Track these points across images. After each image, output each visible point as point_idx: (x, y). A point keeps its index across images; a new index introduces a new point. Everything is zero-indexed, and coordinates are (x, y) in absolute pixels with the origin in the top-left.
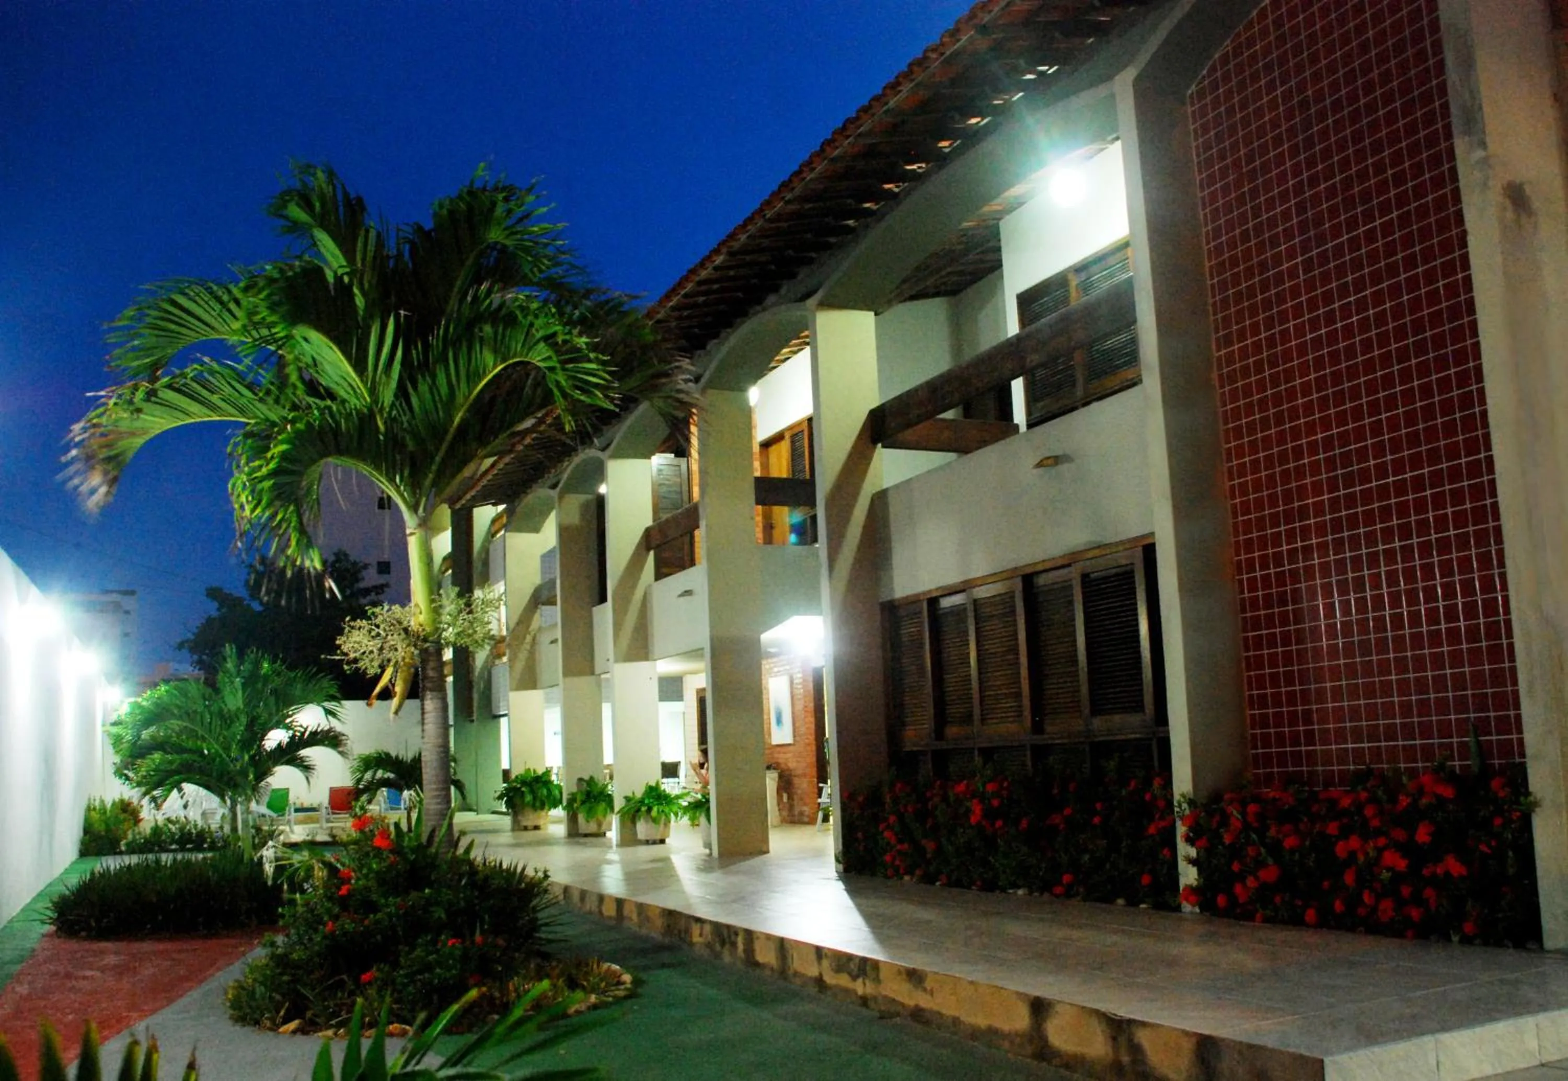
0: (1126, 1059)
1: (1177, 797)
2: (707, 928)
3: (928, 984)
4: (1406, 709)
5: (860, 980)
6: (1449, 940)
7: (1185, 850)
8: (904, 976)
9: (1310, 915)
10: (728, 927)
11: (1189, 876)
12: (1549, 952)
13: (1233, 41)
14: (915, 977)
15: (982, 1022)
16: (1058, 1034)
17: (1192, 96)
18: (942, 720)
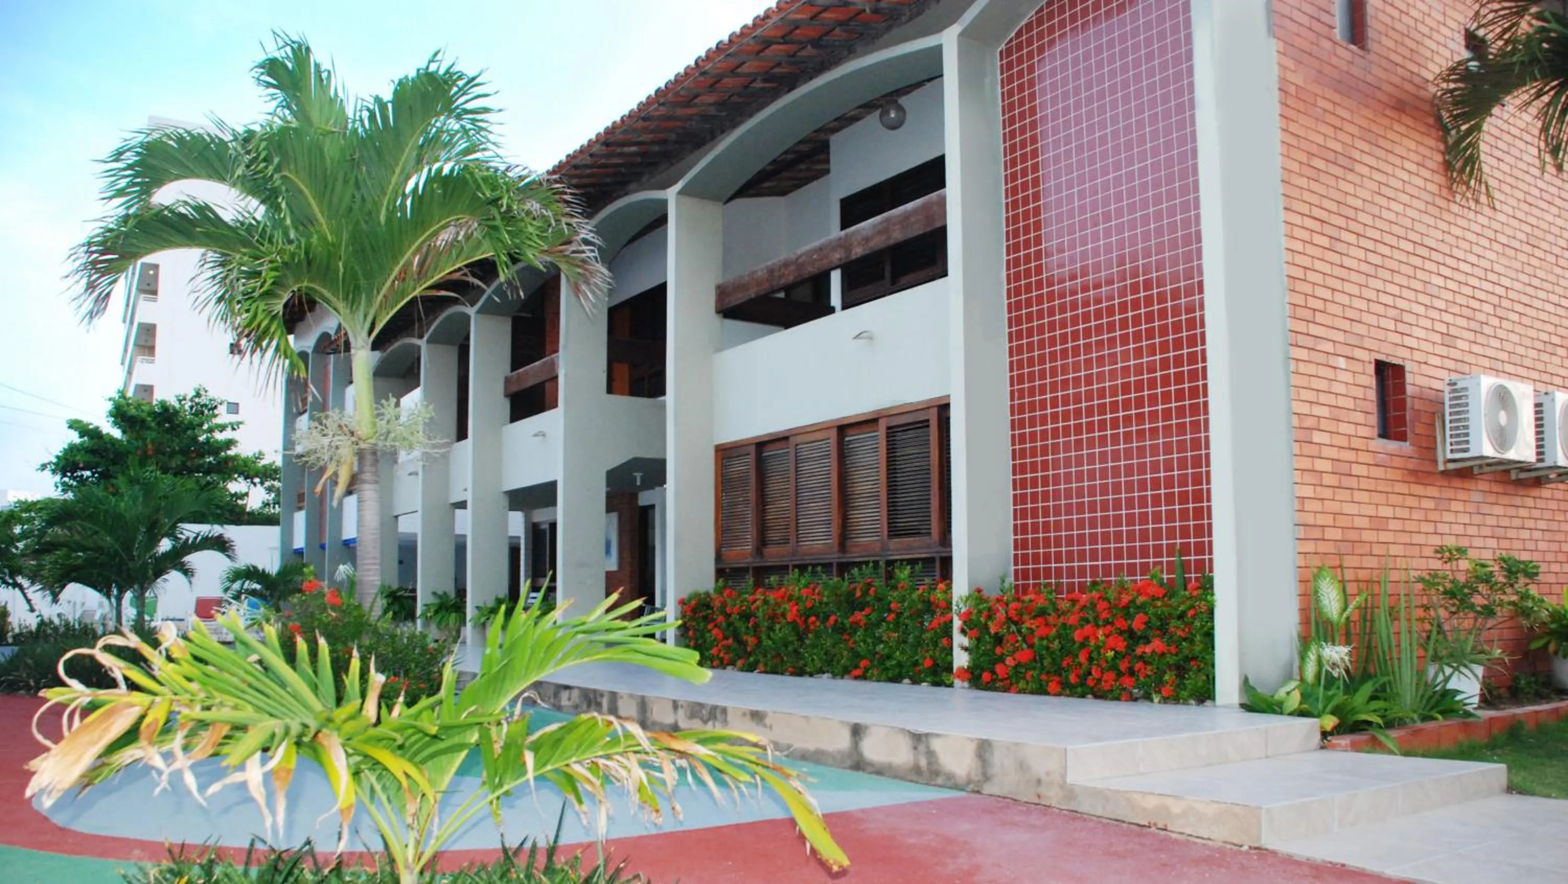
0: (923, 762)
1: (955, 601)
2: (575, 693)
3: (768, 721)
4: (1131, 537)
5: (710, 723)
6: (1152, 700)
7: (959, 640)
8: (748, 717)
9: (1052, 686)
10: (595, 691)
12: (1220, 707)
13: (1037, 13)
14: (757, 716)
15: (811, 746)
16: (872, 749)
17: (1001, 52)
18: (762, 542)
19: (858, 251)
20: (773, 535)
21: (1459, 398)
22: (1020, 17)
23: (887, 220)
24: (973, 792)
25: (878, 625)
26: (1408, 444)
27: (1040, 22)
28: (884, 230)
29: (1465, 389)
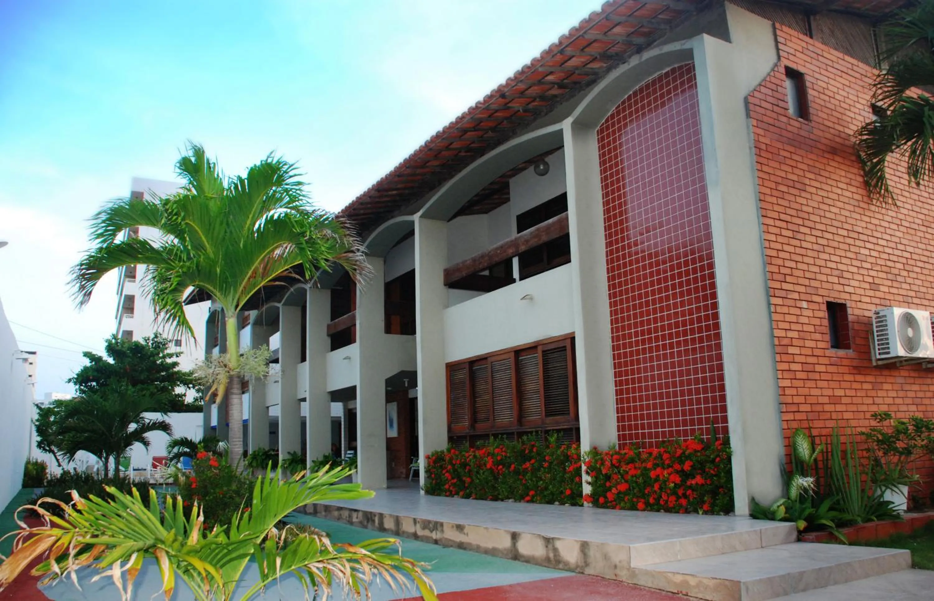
0: (551, 555)
1: (582, 453)
2: (360, 514)
3: (466, 530)
4: (684, 413)
5: (434, 532)
6: (698, 513)
7: (586, 478)
8: (455, 528)
9: (640, 505)
10: (371, 513)
11: (587, 489)
12: (738, 516)
13: (616, 108)
14: (460, 528)
15: (490, 545)
16: (524, 548)
17: (598, 131)
18: (474, 420)
19: (523, 248)
20: (481, 416)
21: (882, 321)
22: (608, 111)
23: (538, 229)
24: (579, 573)
25: (539, 470)
26: (851, 351)
27: (618, 113)
28: (536, 235)
29: (885, 316)
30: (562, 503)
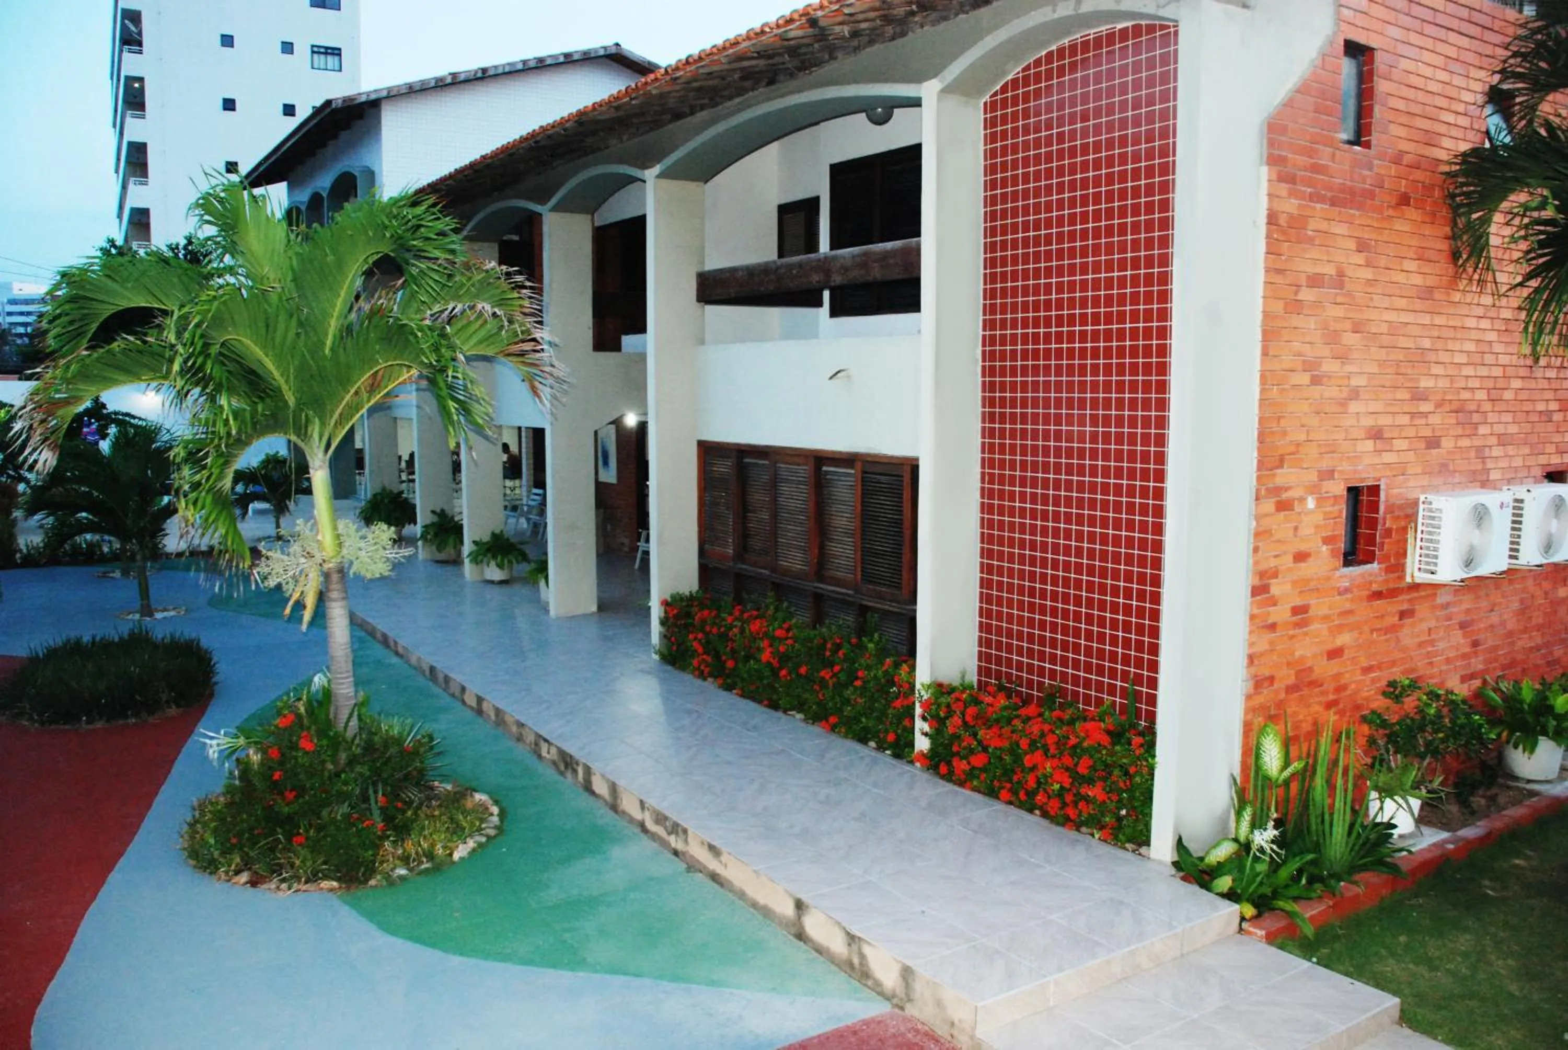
0: (856, 961)
1: (918, 686)
3: (723, 858)
5: (673, 835)
7: (921, 725)
8: (706, 848)
9: (1004, 795)
10: (571, 756)
11: (922, 744)
12: (1154, 860)
13: (1024, 70)
14: (713, 850)
15: (762, 900)
16: (814, 925)
17: (985, 104)
18: (743, 549)
19: (837, 279)
20: (756, 543)
21: (1433, 518)
22: (1004, 73)
23: (866, 254)
24: (897, 1006)
25: (846, 686)
26: (1375, 565)
27: (1026, 80)
28: (865, 262)
29: (1440, 511)
30: (881, 748)
